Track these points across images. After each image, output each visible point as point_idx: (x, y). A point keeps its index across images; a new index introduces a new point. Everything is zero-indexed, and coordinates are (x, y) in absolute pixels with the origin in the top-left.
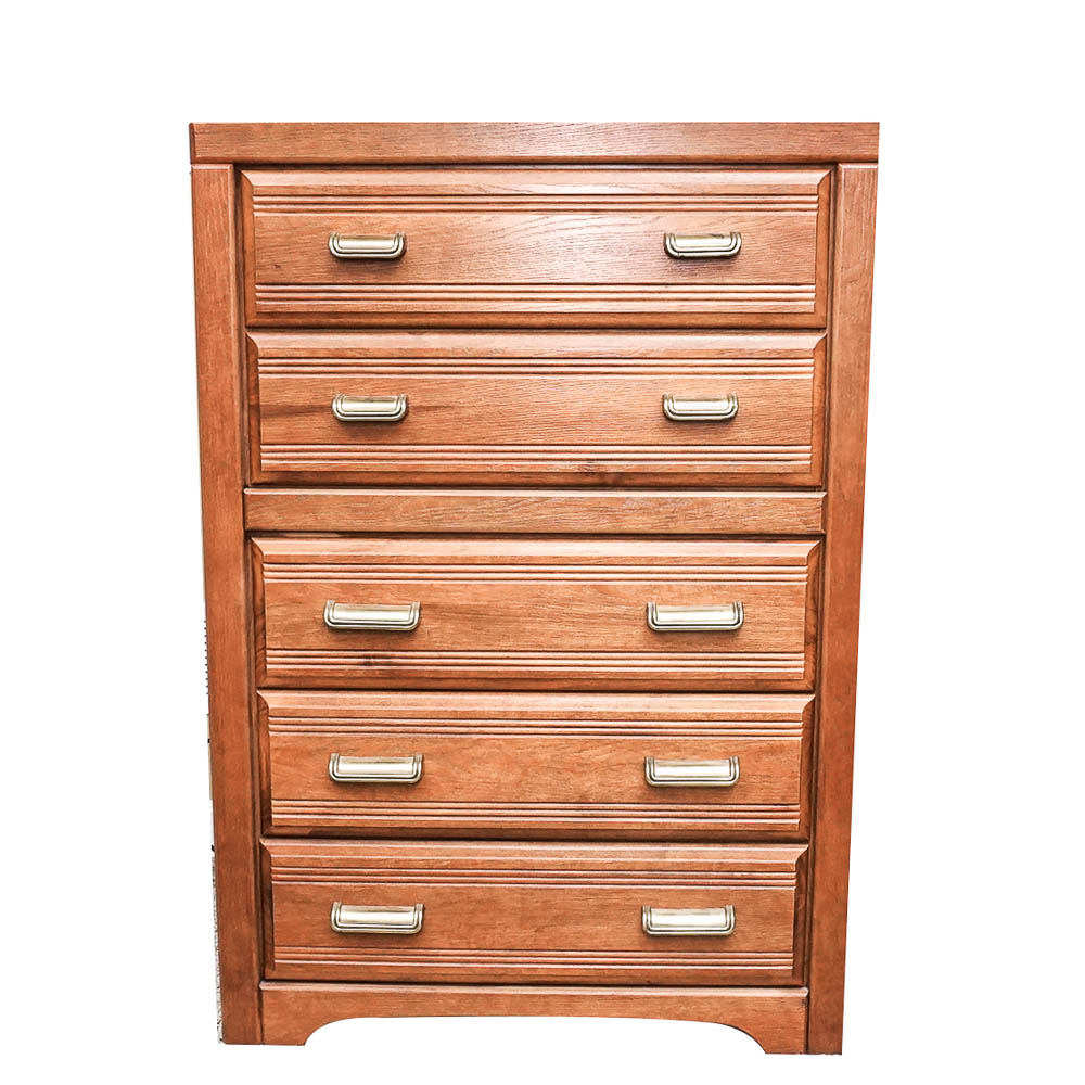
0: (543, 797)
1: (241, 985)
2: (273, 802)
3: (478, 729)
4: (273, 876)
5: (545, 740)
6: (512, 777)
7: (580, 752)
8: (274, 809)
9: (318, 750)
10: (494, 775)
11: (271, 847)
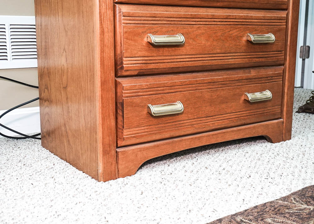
0: (218, 51)
1: (110, 150)
2: (124, 59)
3: (199, 23)
4: (124, 95)
5: (219, 27)
6: (209, 43)
7: (229, 32)
8: (124, 62)
9: (143, 32)
10: (204, 42)
11: (122, 82)
